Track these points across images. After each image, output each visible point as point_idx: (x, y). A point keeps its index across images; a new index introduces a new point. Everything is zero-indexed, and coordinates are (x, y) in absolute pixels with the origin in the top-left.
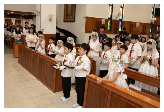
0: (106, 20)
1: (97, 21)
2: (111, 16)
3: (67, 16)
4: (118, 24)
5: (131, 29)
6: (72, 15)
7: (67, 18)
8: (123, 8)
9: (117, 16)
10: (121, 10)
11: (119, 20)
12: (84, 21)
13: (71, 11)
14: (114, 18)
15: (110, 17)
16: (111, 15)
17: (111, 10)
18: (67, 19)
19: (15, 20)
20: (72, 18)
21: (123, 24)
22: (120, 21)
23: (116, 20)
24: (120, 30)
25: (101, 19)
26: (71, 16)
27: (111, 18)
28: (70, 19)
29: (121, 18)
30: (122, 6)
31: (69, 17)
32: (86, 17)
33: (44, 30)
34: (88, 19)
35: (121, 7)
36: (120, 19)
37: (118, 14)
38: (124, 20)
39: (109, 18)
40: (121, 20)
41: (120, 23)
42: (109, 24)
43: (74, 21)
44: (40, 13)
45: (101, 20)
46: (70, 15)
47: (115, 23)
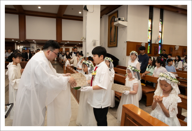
0: (146, 44)
1: (137, 45)
2: (151, 40)
3: (111, 42)
4: (158, 47)
5: (171, 52)
6: (115, 41)
7: (110, 44)
8: (162, 32)
9: (156, 40)
10: (160, 35)
12: (125, 46)
13: (114, 38)
14: (153, 42)
15: (149, 41)
16: (150, 39)
17: (150, 35)
18: (110, 45)
19: (72, 49)
20: (115, 43)
21: (162, 48)
22: (159, 45)
23: (155, 44)
24: (159, 53)
25: (142, 43)
26: (114, 42)
27: (150, 42)
28: (113, 45)
29: (160, 42)
30: (161, 31)
31: (112, 43)
32: (127, 42)
33: (89, 53)
34: (128, 43)
35: (160, 32)
36: (159, 43)
37: (157, 38)
38: (163, 43)
39: (148, 42)
40: (160, 44)
41: (160, 47)
42: (149, 48)
43: (117, 46)
44: (85, 39)
45: (141, 44)
46: (113, 41)
47: (155, 46)
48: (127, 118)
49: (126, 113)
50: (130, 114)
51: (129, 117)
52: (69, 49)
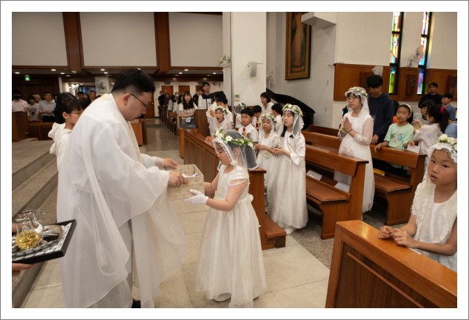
0: (385, 68)
1: (361, 73)
2: (398, 60)
3: (293, 66)
4: (416, 77)
5: (451, 88)
6: (303, 64)
7: (291, 72)
8: (428, 37)
9: (412, 58)
10: (422, 44)
11: (417, 67)
12: (330, 75)
13: (301, 56)
14: (403, 64)
15: (393, 61)
16: (396, 57)
17: (396, 44)
18: (292, 75)
19: (197, 86)
20: (304, 70)
21: (427, 78)
22: (420, 70)
23: (409, 69)
24: (419, 92)
25: (373, 67)
26: (301, 66)
27: (396, 65)
28: (300, 73)
29: (422, 63)
30: (426, 33)
31: (296, 70)
32: (335, 65)
33: (241, 97)
34: (339, 68)
35: (423, 36)
36: (419, 66)
37: (414, 53)
38: (430, 66)
39: (391, 64)
40: (423, 68)
41: (421, 75)
42: (392, 80)
43: (308, 77)
44: (230, 61)
45: (373, 69)
46: (299, 64)
47: (408, 75)
48: (348, 254)
49: (344, 243)
50: (357, 246)
51: (354, 252)
52: (189, 87)
